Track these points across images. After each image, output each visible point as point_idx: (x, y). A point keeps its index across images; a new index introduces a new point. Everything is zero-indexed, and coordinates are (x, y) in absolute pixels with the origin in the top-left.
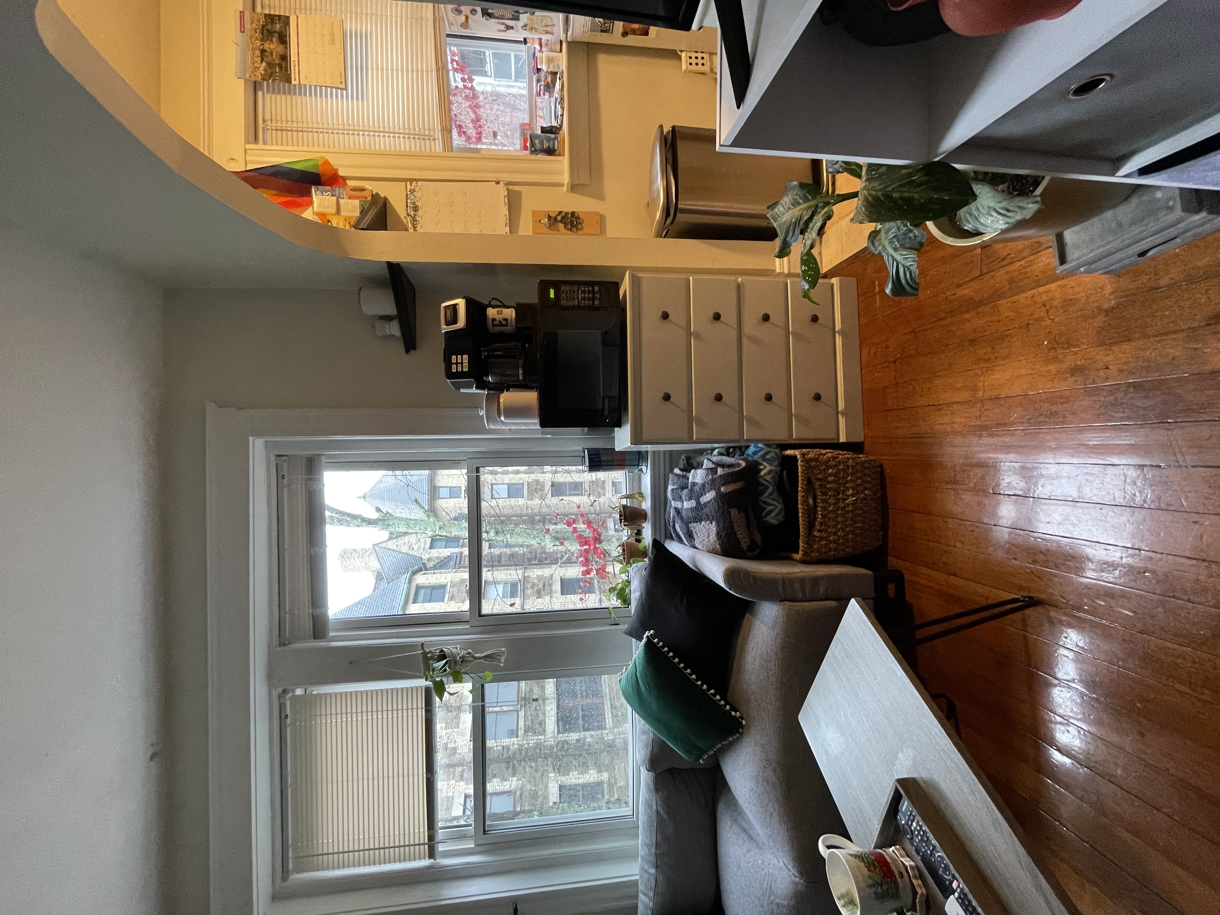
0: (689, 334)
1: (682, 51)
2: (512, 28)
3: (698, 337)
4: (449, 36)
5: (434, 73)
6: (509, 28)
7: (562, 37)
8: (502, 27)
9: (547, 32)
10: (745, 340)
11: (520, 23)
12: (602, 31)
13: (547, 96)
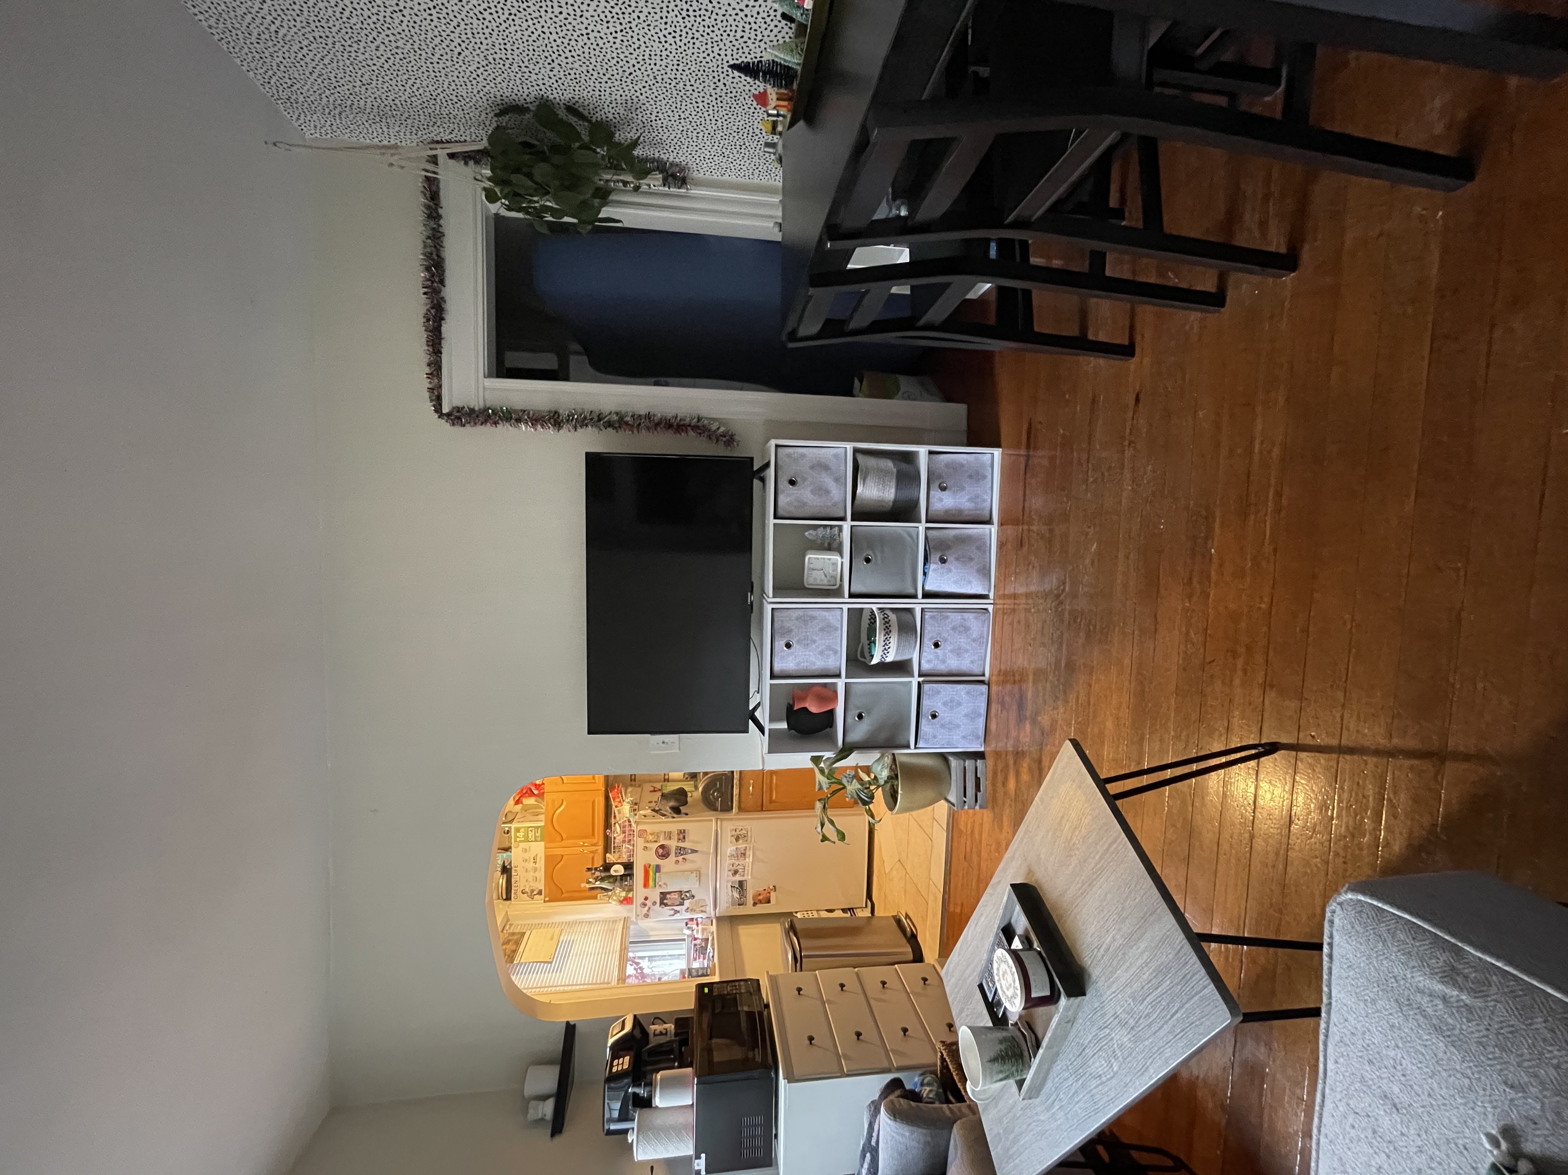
0: (823, 1003)
1: (796, 912)
2: (678, 912)
3: (829, 1002)
4: (631, 943)
5: (618, 954)
6: (677, 912)
7: (712, 913)
8: (672, 912)
9: (702, 911)
10: (872, 1002)
11: (684, 907)
12: (739, 905)
13: (701, 960)
